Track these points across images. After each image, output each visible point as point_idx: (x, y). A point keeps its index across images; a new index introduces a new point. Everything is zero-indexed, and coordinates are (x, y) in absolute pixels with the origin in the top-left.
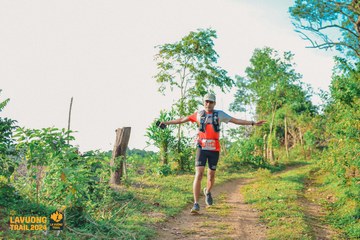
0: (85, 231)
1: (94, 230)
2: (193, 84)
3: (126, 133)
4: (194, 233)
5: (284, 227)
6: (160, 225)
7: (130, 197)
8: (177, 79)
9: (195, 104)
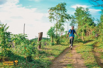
0: (32, 63)
1: (35, 63)
2: (60, 19)
3: (41, 34)
4: (63, 62)
5: (89, 60)
6: (53, 60)
7: (44, 53)
8: (55, 18)
9: (61, 25)
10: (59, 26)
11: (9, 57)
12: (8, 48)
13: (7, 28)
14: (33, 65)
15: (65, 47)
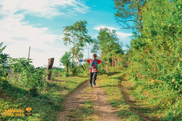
0: (37, 98)
1: (41, 98)
2: (78, 42)
3: (52, 60)
4: (80, 99)
5: (114, 96)
6: (66, 96)
7: (54, 85)
8: (72, 40)
9: (79, 49)
10: (76, 52)
11: (3, 89)
12: (3, 77)
13: (3, 49)
14: (38, 101)
15: (84, 79)
